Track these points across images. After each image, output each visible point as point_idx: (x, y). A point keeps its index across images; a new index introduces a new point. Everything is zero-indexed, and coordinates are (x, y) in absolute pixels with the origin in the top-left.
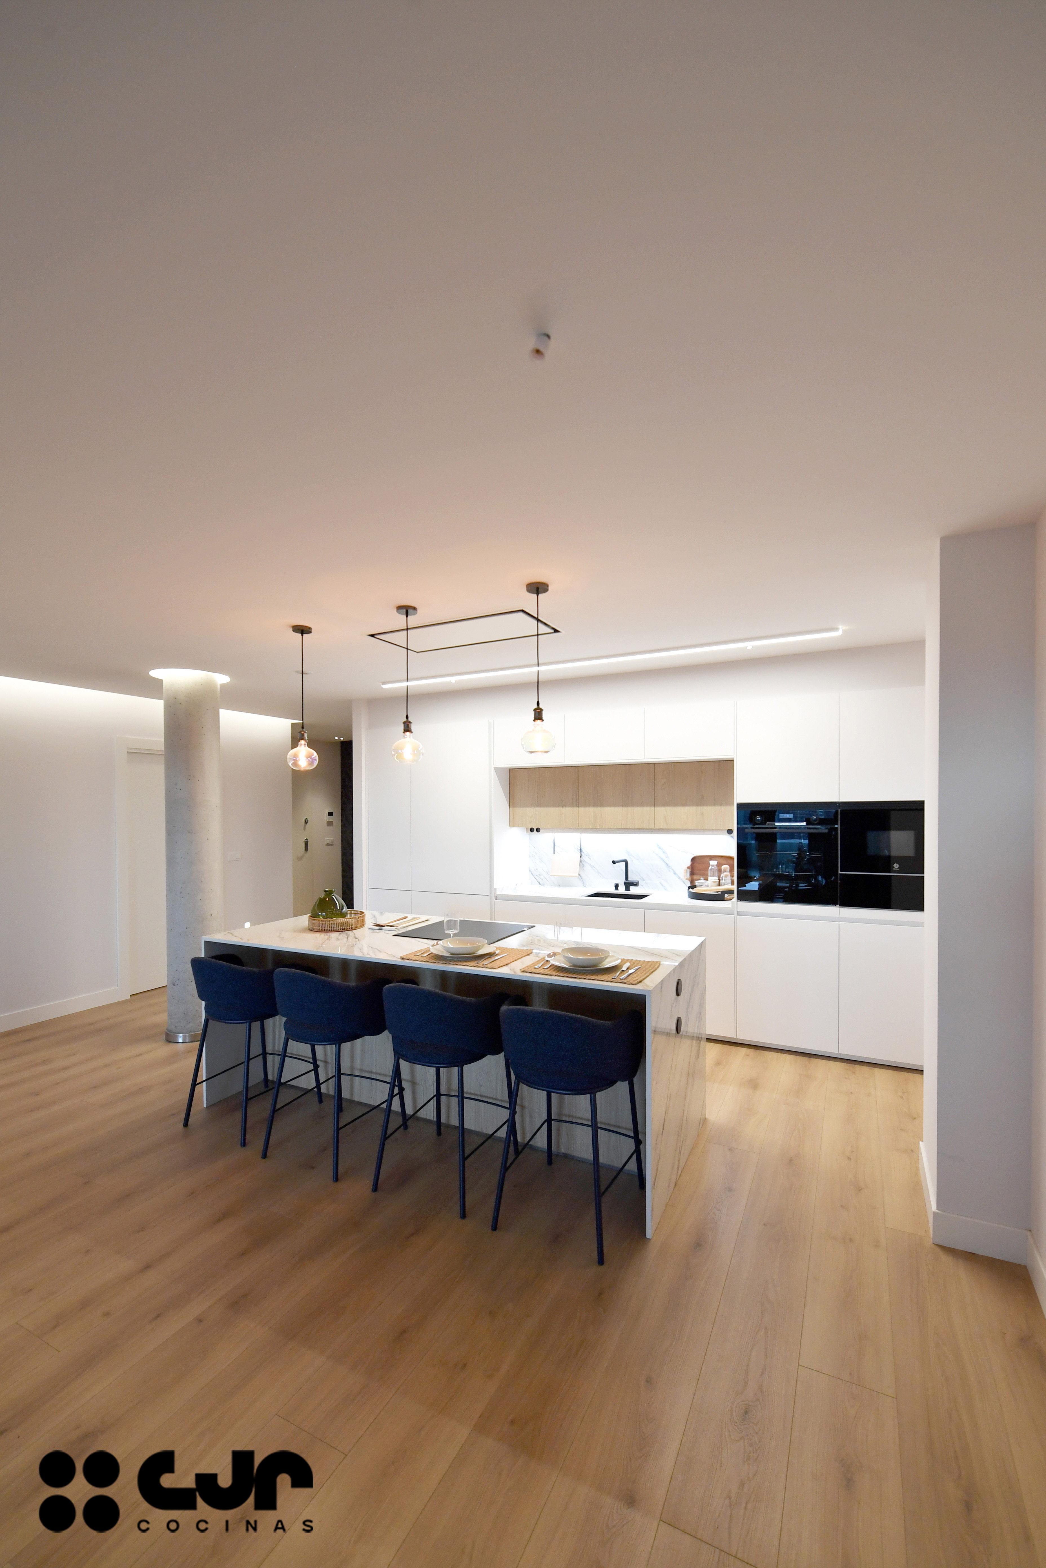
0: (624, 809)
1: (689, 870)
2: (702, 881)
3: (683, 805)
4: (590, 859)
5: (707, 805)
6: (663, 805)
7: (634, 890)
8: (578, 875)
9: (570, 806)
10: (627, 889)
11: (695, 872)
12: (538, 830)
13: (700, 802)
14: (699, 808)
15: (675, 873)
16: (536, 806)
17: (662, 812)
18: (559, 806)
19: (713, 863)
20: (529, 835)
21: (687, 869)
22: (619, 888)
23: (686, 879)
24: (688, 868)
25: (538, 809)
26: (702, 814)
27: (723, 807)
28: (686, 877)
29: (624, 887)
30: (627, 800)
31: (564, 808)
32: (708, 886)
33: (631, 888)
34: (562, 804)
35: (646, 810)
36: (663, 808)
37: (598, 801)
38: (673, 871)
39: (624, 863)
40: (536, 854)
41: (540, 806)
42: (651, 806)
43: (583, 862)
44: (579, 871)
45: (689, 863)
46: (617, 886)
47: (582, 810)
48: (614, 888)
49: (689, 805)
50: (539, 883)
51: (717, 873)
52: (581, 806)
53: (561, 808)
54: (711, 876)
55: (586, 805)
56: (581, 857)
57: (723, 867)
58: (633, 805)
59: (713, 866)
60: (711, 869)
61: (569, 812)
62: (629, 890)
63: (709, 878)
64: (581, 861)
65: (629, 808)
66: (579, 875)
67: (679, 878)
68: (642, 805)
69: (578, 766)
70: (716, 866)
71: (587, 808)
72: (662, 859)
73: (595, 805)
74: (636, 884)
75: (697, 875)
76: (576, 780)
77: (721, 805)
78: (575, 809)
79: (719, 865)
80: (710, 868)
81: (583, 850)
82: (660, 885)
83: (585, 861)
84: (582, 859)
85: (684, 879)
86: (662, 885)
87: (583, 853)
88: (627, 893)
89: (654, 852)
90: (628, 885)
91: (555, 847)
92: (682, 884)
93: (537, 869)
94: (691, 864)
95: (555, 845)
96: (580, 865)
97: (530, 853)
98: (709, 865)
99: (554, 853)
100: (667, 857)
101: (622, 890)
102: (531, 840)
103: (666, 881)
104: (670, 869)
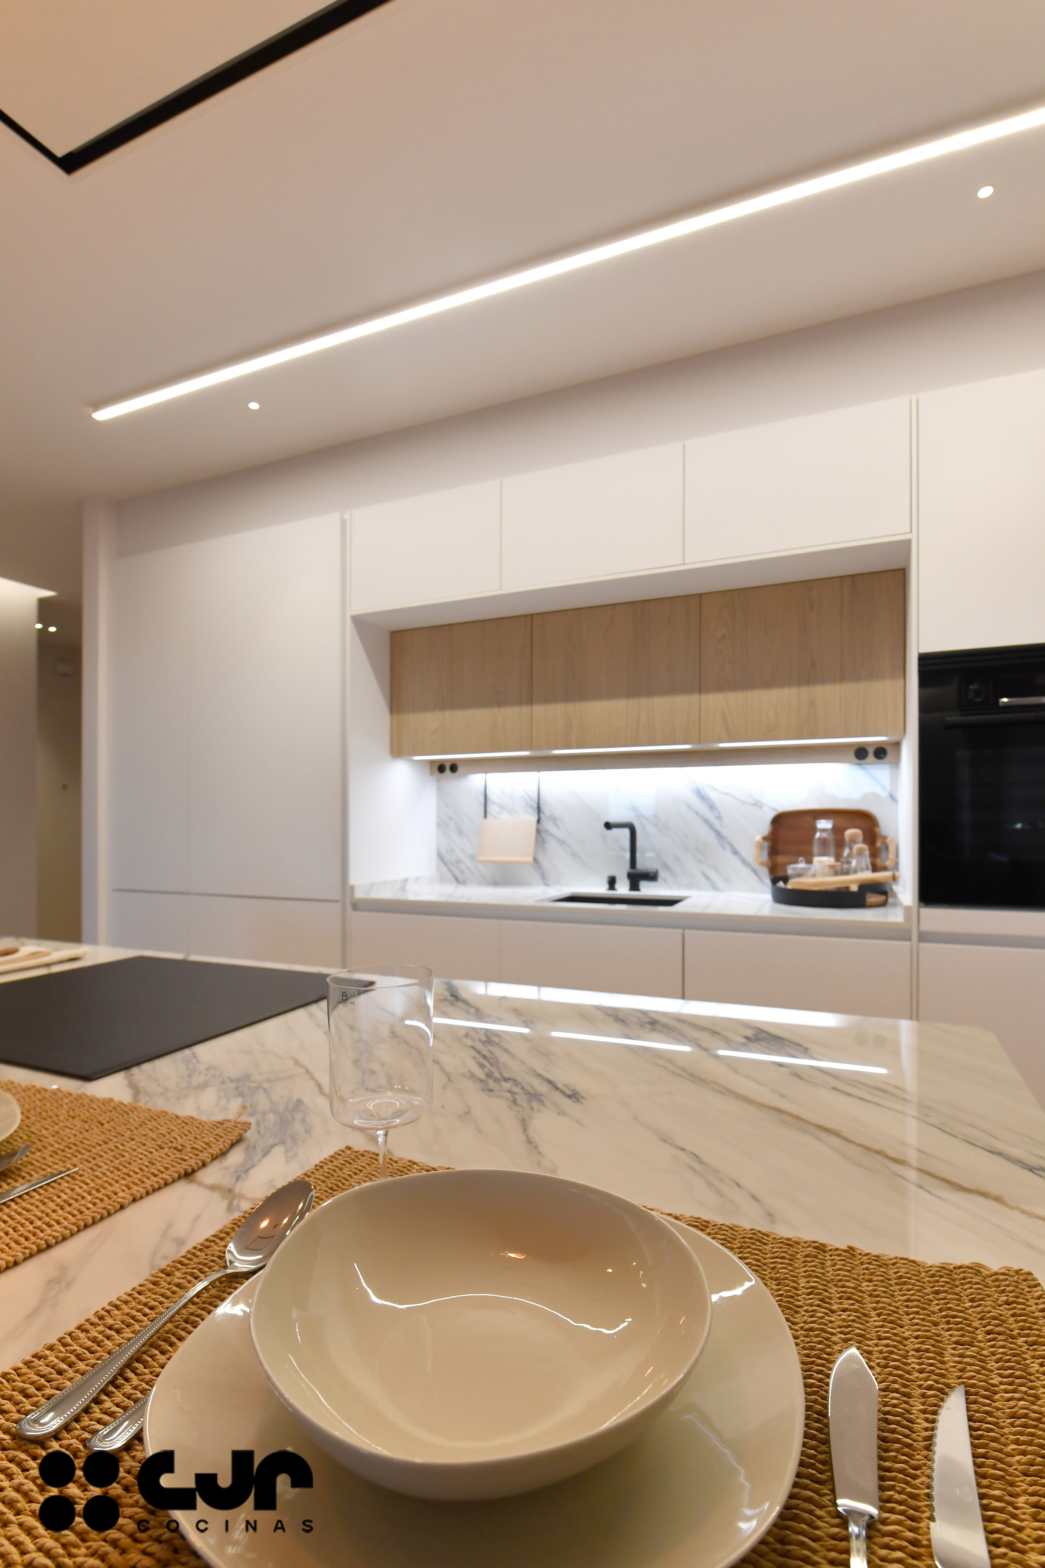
1: (766, 844)
2: (802, 865)
3: (767, 684)
4: (557, 826)
5: (823, 681)
6: (721, 688)
7: (647, 890)
8: (530, 859)
9: (514, 704)
10: (634, 887)
11: (781, 848)
12: (454, 768)
14: (804, 690)
15: (735, 852)
16: (445, 706)
17: (717, 705)
18: (492, 704)
19: (824, 824)
20: (438, 780)
21: (761, 841)
22: (615, 885)
23: (762, 864)
24: (764, 839)
25: (448, 714)
26: (812, 703)
27: (863, 686)
28: (762, 858)
29: (628, 882)
31: (502, 710)
32: (814, 876)
33: (644, 883)
34: (498, 701)
35: (682, 702)
36: (721, 695)
37: (575, 690)
38: (732, 847)
39: (626, 832)
40: (450, 818)
42: (691, 691)
43: (543, 834)
44: (535, 852)
45: (765, 828)
47: (539, 710)
48: (606, 885)
50: (456, 879)
51: (832, 849)
52: (539, 702)
53: (496, 710)
54: (820, 855)
55: (549, 698)
56: (538, 821)
57: (849, 832)
58: (650, 692)
59: (819, 830)
60: (819, 839)
61: (512, 715)
62: (639, 888)
63: (816, 860)
64: (538, 832)
65: (644, 702)
66: (535, 860)
67: (745, 862)
68: (672, 690)
70: (830, 832)
71: (550, 706)
72: (707, 821)
73: (568, 697)
74: (652, 877)
75: (784, 853)
76: (528, 646)
78: (525, 709)
79: (838, 831)
80: (818, 835)
81: (543, 808)
82: (703, 879)
83: (546, 831)
84: (541, 827)
85: (755, 865)
86: (707, 878)
87: (543, 813)
88: (634, 894)
89: (689, 807)
90: (636, 878)
91: (488, 803)
92: (755, 871)
93: (452, 851)
94: (771, 830)
95: (488, 799)
96: (537, 840)
97: (439, 817)
98: (814, 829)
99: (485, 816)
100: (719, 818)
101: (623, 889)
102: (439, 789)
103: (717, 870)
104: (727, 846)
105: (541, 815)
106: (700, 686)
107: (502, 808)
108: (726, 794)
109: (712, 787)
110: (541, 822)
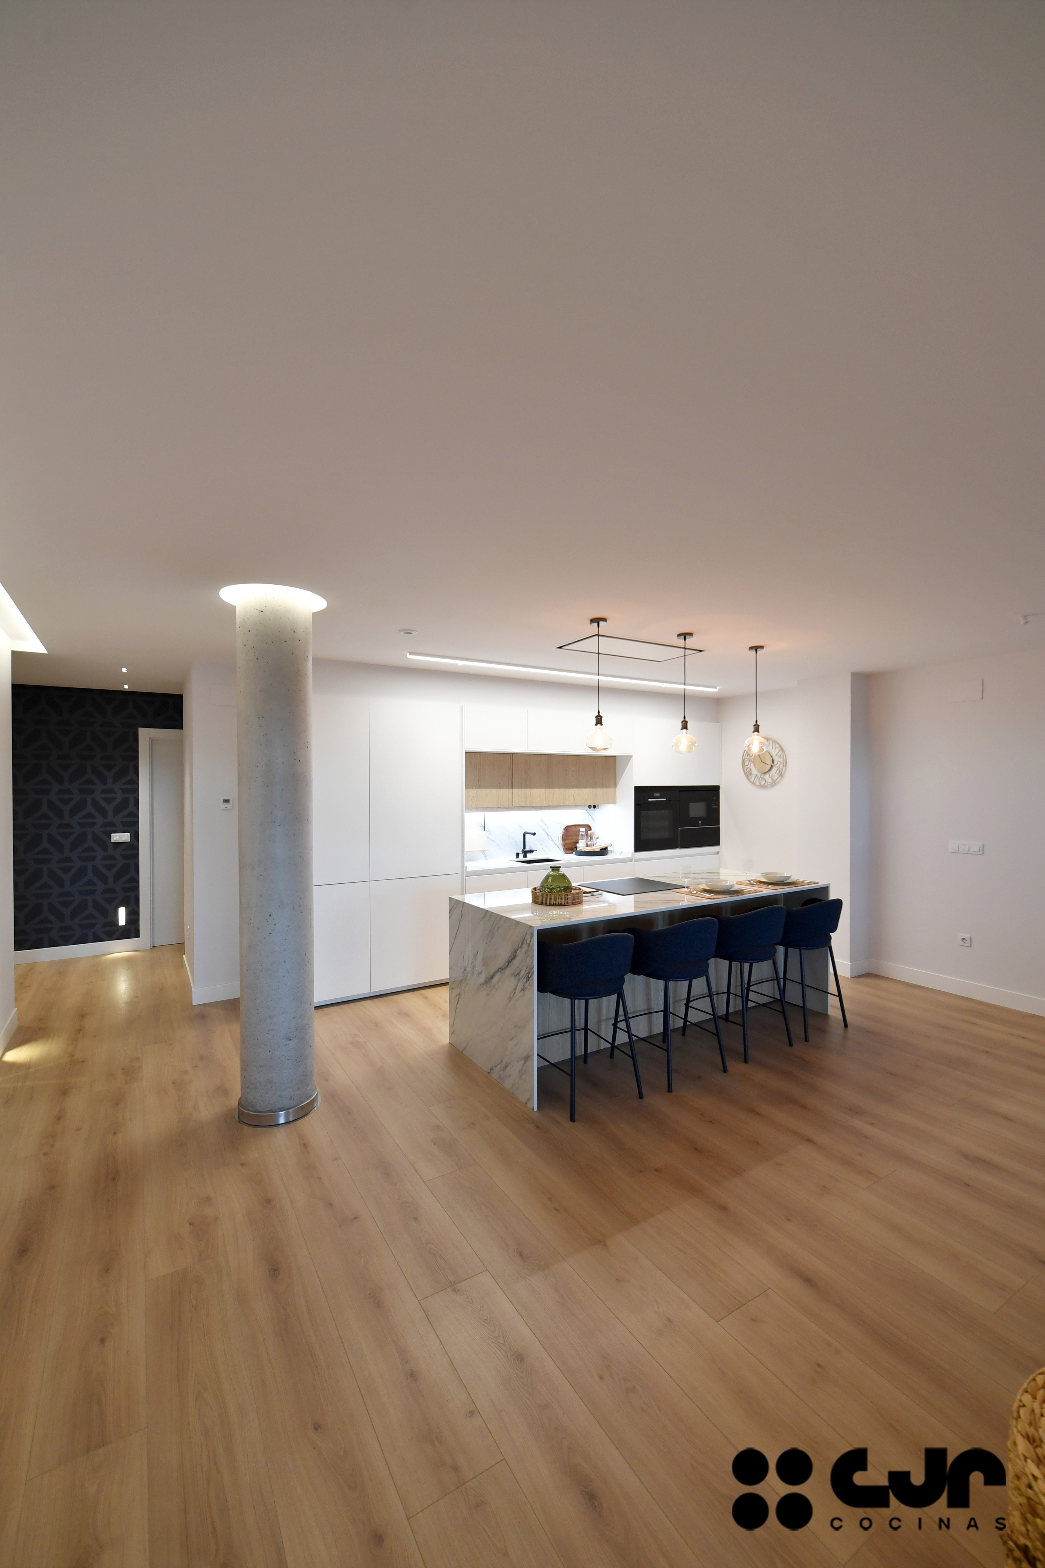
0: (547, 790)
1: (564, 837)
2: (576, 843)
3: (585, 787)
6: (573, 788)
7: (530, 857)
9: (506, 788)
10: (525, 856)
13: (594, 785)
14: (594, 789)
16: (477, 788)
17: (572, 792)
18: (497, 788)
19: (582, 830)
21: (562, 836)
22: (519, 857)
23: (563, 841)
25: (479, 790)
26: (596, 794)
30: (549, 784)
31: (502, 790)
33: (528, 855)
34: (499, 786)
35: (562, 791)
36: (573, 790)
37: (528, 784)
41: (480, 788)
42: (565, 788)
45: (562, 832)
46: (518, 855)
47: (515, 791)
48: (516, 857)
49: (588, 788)
51: (584, 838)
52: (515, 788)
53: (499, 790)
54: (582, 839)
55: (519, 787)
57: (589, 833)
58: (553, 788)
59: (582, 832)
60: (582, 835)
61: (505, 792)
63: (580, 841)
65: (551, 790)
67: (555, 841)
68: (559, 787)
69: (513, 754)
70: (584, 832)
71: (520, 790)
74: (532, 851)
75: (570, 839)
76: (511, 766)
77: (606, 787)
78: (510, 790)
80: (581, 833)
85: (560, 842)
88: (525, 859)
89: (540, 826)
90: (525, 853)
92: (561, 845)
94: (565, 832)
98: (579, 831)
100: (549, 829)
101: (521, 857)
103: (547, 847)
104: (550, 838)
106: (567, 786)
108: (551, 819)
109: (546, 818)
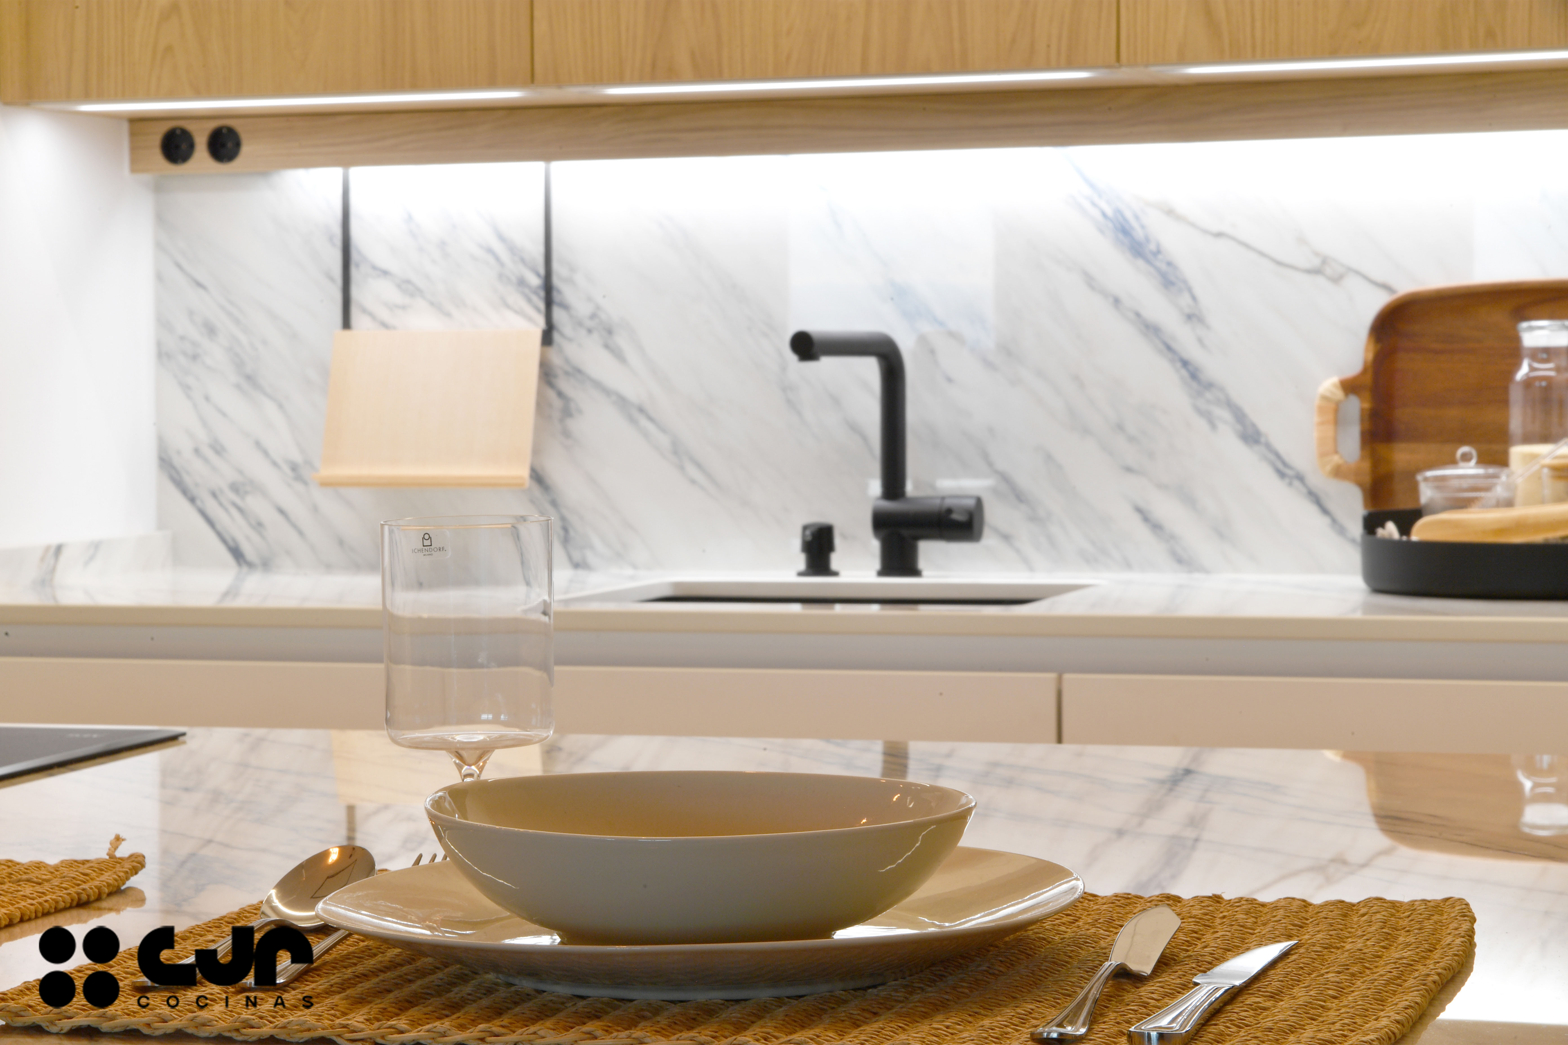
1: (1355, 406)
4: (618, 354)
7: (944, 572)
8: (516, 472)
10: (898, 561)
11: (1404, 415)
12: (223, 145)
15: (1251, 436)
19: (1545, 335)
20: (158, 188)
21: (1339, 394)
23: (1339, 472)
24: (1350, 387)
28: (1336, 459)
29: (875, 545)
38: (1239, 416)
39: (866, 368)
40: (211, 330)
43: (564, 384)
44: (537, 450)
45: (1348, 351)
48: (800, 561)
50: (237, 553)
54: (1529, 437)
56: (547, 338)
60: (1529, 383)
62: (914, 572)
64: (546, 374)
66: (538, 477)
72: (1152, 331)
74: (958, 524)
80: (1524, 370)
81: (564, 290)
82: (1142, 532)
83: (577, 373)
84: (555, 358)
85: (1319, 480)
86: (1156, 527)
87: (565, 307)
88: (899, 585)
89: (1090, 281)
90: (902, 532)
91: (354, 272)
92: (1316, 498)
93: (218, 449)
94: (1370, 356)
95: (354, 256)
96: (542, 405)
97: (163, 323)
98: (1515, 353)
99: (347, 323)
100: (1193, 317)
101: (857, 571)
102: (161, 220)
103: (1189, 500)
104: (1221, 416)
105: (558, 314)
107: (408, 287)
108: (1219, 235)
109: (1170, 212)
110: (556, 336)
